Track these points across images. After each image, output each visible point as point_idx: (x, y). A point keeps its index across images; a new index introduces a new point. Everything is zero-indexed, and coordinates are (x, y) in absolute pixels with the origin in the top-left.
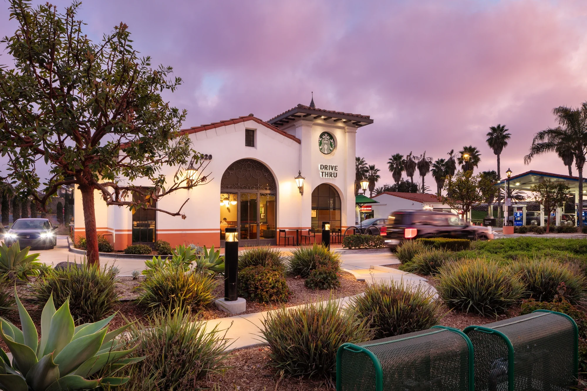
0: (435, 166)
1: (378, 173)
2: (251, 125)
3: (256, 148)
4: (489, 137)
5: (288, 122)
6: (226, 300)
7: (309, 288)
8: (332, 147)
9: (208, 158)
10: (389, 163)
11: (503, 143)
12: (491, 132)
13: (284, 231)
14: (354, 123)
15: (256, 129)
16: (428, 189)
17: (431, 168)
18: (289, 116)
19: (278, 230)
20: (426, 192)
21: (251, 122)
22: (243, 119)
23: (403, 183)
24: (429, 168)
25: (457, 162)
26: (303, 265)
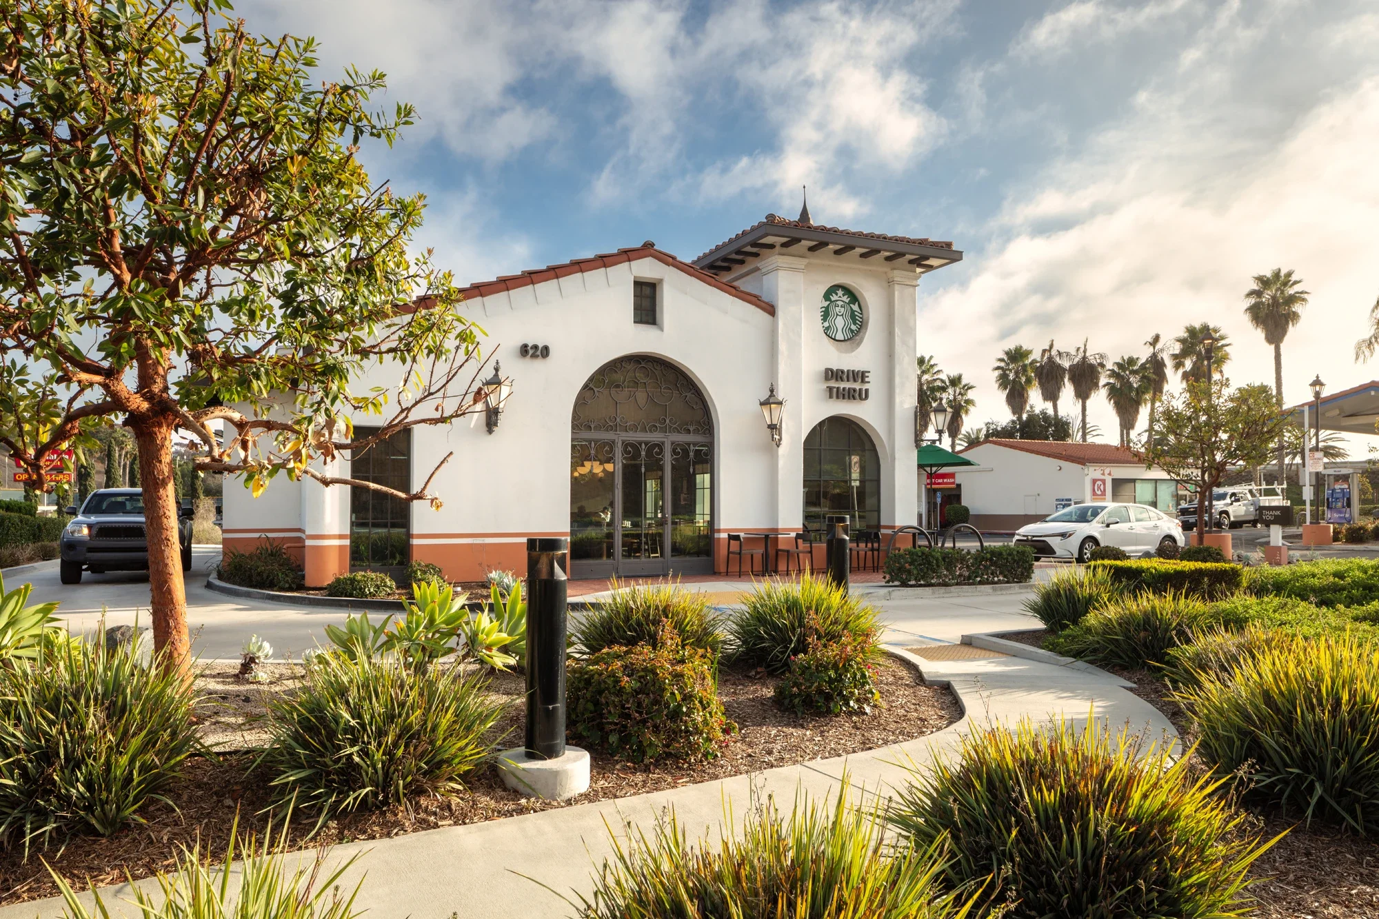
0: (1113, 374)
1: (970, 395)
2: (646, 268)
3: (662, 329)
4: (1252, 301)
5: (742, 262)
6: (531, 756)
7: (787, 710)
8: (855, 324)
9: (539, 353)
10: (998, 368)
11: (1289, 314)
12: (1256, 288)
13: (737, 538)
14: (911, 262)
15: (661, 281)
16: (1094, 433)
17: (1103, 380)
18: (745, 246)
19: (724, 535)
20: (1090, 439)
21: (648, 261)
22: (627, 255)
23: (1032, 417)
24: (1098, 379)
25: (1169, 363)
26: (773, 638)
